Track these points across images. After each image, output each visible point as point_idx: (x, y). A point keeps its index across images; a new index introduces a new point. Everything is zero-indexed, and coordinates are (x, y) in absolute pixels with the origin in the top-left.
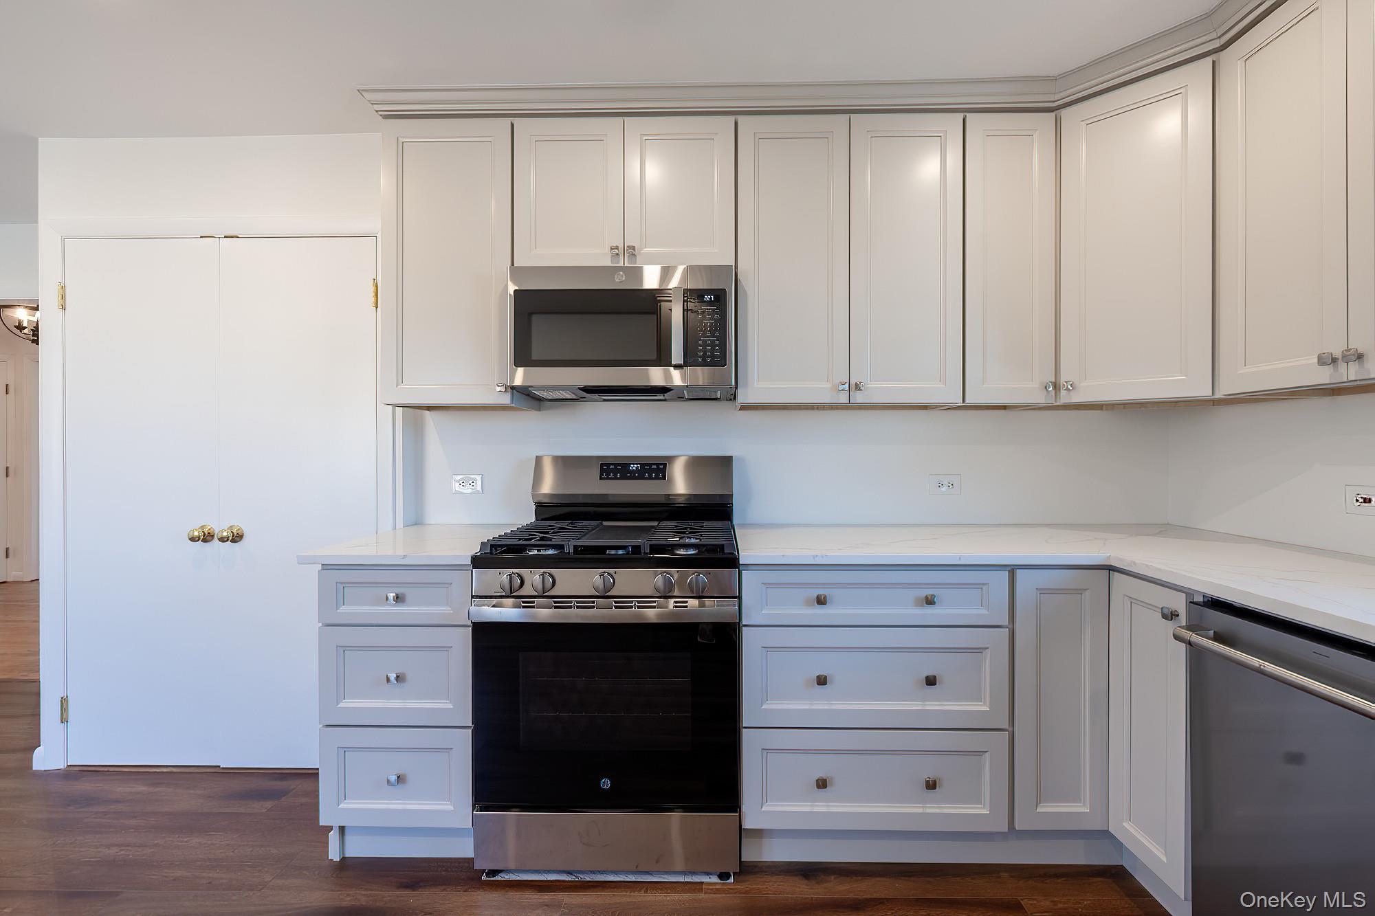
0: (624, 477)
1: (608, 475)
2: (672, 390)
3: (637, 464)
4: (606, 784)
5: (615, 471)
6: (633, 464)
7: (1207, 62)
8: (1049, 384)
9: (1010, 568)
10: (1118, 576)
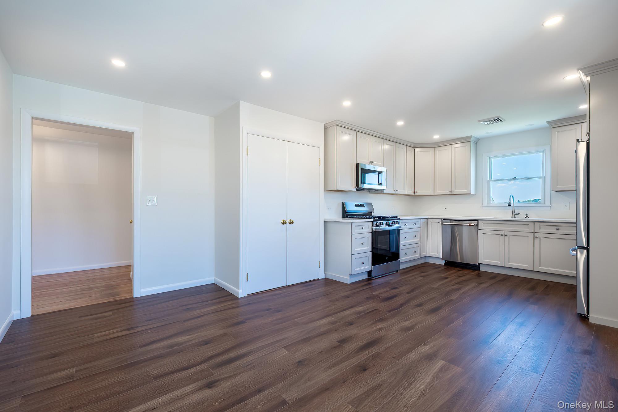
4: (387, 258)
7: (433, 148)
8: (414, 191)
9: (421, 219)
10: (429, 219)
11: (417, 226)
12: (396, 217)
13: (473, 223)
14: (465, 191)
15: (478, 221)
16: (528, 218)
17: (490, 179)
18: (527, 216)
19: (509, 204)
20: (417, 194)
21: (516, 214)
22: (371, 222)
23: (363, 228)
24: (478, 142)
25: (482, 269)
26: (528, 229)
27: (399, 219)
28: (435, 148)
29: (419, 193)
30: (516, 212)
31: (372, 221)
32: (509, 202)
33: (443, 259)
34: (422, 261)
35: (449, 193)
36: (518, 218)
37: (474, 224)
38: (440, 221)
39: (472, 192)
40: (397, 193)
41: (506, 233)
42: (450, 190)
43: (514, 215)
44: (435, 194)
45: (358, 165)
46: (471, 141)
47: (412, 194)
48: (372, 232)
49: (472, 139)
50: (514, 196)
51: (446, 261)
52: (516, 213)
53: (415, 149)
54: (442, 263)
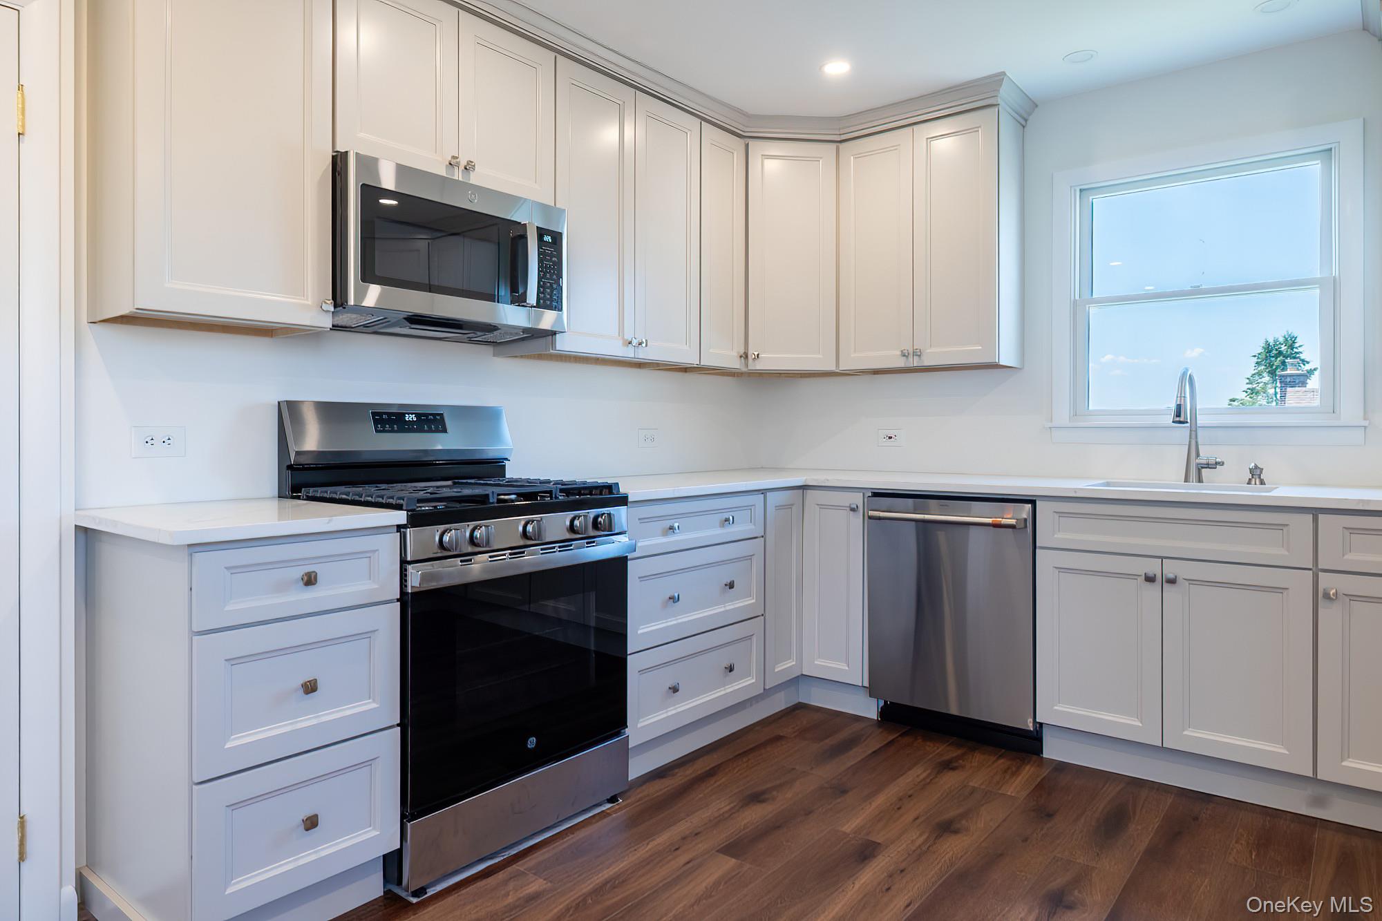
0: (401, 430)
1: (384, 427)
2: (500, 329)
3: (412, 414)
4: (532, 742)
5: (390, 421)
6: (408, 414)
7: (834, 146)
8: (742, 351)
9: (763, 492)
10: (809, 492)
11: (741, 528)
12: (610, 488)
13: (1009, 515)
14: (970, 352)
15: (1033, 502)
16: (1262, 483)
17: (1086, 295)
18: (1256, 474)
19: (1178, 415)
20: (759, 366)
21: (1208, 466)
22: (399, 527)
23: (310, 580)
24: (1031, 118)
25: (1053, 750)
26: (1284, 552)
27: (623, 501)
28: (842, 146)
29: (770, 360)
30: (1206, 453)
31: (404, 526)
32: (1179, 407)
33: (872, 690)
34: (779, 703)
35: (901, 363)
36: (1219, 486)
37: (1013, 522)
38: (857, 499)
39: (1007, 356)
40: (644, 354)
41: (1171, 569)
42: (908, 347)
43: (1197, 469)
44: (844, 366)
45: (339, 163)
46: (1000, 101)
47: (735, 364)
48: (404, 598)
49: (1005, 94)
50: (1196, 378)
51: (886, 702)
52: (1202, 460)
53: (747, 146)
54: (870, 709)
